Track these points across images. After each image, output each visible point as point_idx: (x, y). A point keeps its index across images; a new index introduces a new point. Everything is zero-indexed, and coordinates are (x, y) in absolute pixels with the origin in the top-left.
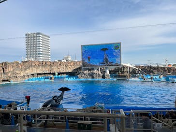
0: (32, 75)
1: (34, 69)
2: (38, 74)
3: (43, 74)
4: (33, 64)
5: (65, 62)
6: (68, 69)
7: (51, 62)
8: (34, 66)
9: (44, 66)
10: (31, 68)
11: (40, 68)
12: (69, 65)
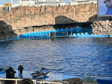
0: (25, 28)
1: (27, 19)
2: (33, 27)
3: (40, 27)
4: (27, 13)
5: (75, 6)
6: (80, 18)
7: (53, 7)
8: (28, 16)
9: (43, 14)
10: (23, 19)
11: (37, 18)
12: (82, 10)
